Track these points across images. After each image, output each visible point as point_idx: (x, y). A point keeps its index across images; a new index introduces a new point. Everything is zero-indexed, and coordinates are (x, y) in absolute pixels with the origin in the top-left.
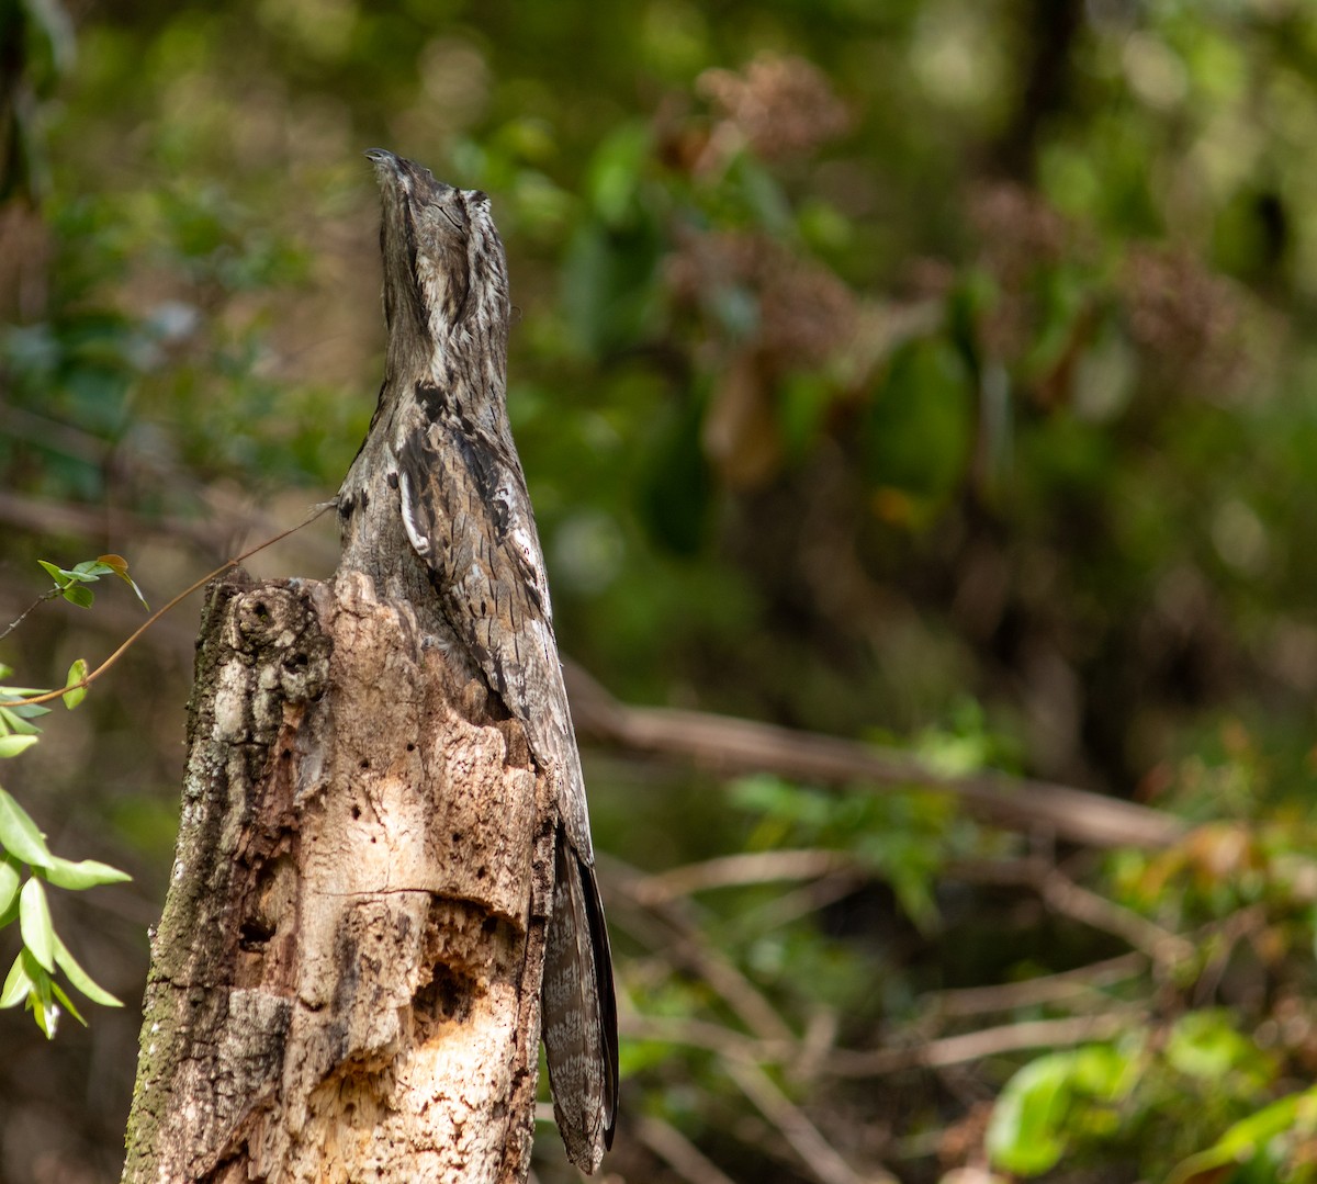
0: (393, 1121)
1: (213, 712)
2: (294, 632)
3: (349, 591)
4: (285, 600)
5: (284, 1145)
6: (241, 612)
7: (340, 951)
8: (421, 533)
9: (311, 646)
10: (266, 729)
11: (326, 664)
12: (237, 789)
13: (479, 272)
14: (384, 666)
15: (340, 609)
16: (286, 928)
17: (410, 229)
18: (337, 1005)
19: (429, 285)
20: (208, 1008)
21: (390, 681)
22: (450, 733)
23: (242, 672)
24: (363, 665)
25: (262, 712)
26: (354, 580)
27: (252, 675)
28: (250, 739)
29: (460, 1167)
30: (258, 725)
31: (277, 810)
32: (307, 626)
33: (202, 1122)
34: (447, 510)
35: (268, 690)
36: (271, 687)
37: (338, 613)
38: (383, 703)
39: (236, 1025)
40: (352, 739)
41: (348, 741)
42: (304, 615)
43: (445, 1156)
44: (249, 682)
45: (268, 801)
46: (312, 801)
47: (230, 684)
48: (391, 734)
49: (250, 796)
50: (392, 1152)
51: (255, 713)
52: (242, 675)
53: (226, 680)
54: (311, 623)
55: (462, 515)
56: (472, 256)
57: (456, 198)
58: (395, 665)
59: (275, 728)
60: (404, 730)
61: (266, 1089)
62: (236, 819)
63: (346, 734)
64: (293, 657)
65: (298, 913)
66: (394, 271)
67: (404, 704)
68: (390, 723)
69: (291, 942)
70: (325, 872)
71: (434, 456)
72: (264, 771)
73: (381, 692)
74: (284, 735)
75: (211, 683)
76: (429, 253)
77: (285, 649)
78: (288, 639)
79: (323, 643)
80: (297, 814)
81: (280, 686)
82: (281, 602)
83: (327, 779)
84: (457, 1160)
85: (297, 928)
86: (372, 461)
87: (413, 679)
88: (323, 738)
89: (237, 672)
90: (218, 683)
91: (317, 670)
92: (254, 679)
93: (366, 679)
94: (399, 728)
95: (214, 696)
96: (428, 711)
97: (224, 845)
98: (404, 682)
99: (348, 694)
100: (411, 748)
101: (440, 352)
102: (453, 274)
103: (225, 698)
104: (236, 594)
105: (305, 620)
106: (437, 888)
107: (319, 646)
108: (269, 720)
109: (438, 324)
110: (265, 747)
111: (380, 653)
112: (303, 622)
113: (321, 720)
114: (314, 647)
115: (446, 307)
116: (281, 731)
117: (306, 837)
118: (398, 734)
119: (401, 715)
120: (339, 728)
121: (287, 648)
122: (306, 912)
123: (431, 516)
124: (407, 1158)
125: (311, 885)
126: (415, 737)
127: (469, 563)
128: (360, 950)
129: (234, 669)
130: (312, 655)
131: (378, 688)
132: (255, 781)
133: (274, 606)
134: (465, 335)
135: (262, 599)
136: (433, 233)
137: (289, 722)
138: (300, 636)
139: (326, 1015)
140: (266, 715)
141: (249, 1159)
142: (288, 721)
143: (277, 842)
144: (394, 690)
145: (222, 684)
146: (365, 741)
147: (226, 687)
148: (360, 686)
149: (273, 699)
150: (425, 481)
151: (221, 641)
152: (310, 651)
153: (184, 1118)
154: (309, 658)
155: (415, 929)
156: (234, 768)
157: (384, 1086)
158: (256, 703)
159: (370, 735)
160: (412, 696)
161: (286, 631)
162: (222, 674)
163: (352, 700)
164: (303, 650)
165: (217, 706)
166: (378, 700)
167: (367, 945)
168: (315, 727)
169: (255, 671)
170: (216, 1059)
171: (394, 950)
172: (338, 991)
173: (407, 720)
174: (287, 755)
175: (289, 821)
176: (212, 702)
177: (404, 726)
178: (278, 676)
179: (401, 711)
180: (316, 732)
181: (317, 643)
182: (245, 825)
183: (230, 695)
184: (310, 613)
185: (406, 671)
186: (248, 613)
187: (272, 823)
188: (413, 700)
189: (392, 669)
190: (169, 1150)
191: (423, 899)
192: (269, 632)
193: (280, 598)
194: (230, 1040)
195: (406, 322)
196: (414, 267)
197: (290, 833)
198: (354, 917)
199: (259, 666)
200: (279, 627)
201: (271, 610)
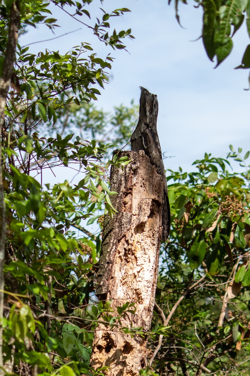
0: (144, 233)
1: (118, 170)
3: (141, 153)
4: (132, 154)
5: (131, 235)
7: (139, 207)
8: (146, 146)
9: (137, 161)
10: (128, 173)
12: (123, 182)
13: (155, 107)
14: (147, 165)
15: (140, 156)
16: (130, 203)
17: (145, 99)
18: (139, 215)
19: (147, 108)
20: (120, 214)
28: (126, 174)
29: (154, 240)
31: (129, 185)
33: (119, 231)
34: (149, 142)
35: (129, 167)
38: (147, 170)
39: (124, 217)
41: (141, 176)
43: (152, 238)
45: (128, 184)
46: (135, 185)
49: (125, 183)
50: (144, 237)
51: (126, 171)
55: (152, 143)
56: (154, 104)
57: (152, 95)
59: (130, 173)
61: (129, 227)
62: (123, 186)
64: (133, 162)
65: (132, 201)
67: (150, 171)
68: (147, 173)
69: (131, 205)
70: (136, 195)
71: (148, 134)
72: (128, 179)
73: (146, 168)
76: (148, 103)
80: (132, 186)
81: (131, 167)
83: (137, 181)
84: (153, 239)
85: (132, 203)
86: (137, 134)
88: (137, 175)
91: (138, 165)
95: (118, 168)
96: (153, 172)
97: (121, 190)
99: (141, 169)
100: (150, 177)
101: (148, 118)
102: (151, 107)
105: (136, 157)
106: (153, 198)
109: (148, 114)
110: (128, 176)
115: (149, 111)
117: (133, 189)
118: (149, 175)
120: (139, 174)
122: (133, 201)
123: (147, 143)
124: (146, 238)
125: (134, 197)
127: (153, 151)
128: (142, 207)
132: (126, 181)
134: (151, 116)
135: (128, 154)
136: (149, 100)
138: (135, 160)
139: (137, 216)
140: (128, 171)
141: (126, 237)
142: (132, 172)
143: (128, 190)
144: (148, 168)
149: (130, 169)
150: (146, 138)
153: (116, 231)
154: (136, 163)
155: (150, 204)
156: (123, 179)
157: (143, 227)
158: (127, 169)
159: (144, 175)
160: (151, 169)
167: (143, 206)
168: (135, 173)
170: (121, 222)
171: (147, 207)
172: (139, 213)
173: (150, 173)
174: (131, 177)
175: (131, 187)
178: (131, 165)
182: (125, 187)
185: (150, 166)
187: (129, 187)
190: (114, 235)
191: (151, 200)
194: (123, 219)
195: (143, 113)
196: (145, 104)
197: (131, 189)
198: (141, 202)
200: (131, 158)
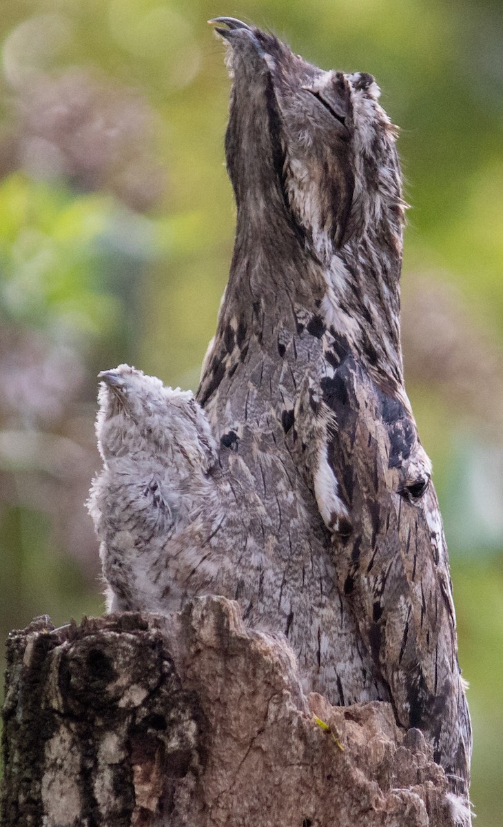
1: (40, 800)
2: (146, 687)
3: (210, 622)
4: (130, 647)
6: (71, 664)
9: (170, 704)
10: (113, 816)
11: (193, 726)
14: (266, 717)
15: (200, 646)
21: (275, 739)
22: (359, 802)
23: (74, 742)
24: (237, 719)
25: (106, 794)
26: (217, 607)
27: (87, 747)
30: (103, 811)
32: (163, 679)
35: (111, 766)
36: (117, 761)
37: (198, 652)
38: (267, 767)
40: (229, 817)
41: (223, 820)
42: (159, 663)
44: (85, 757)
47: (59, 761)
48: (280, 807)
51: (97, 796)
52: (75, 748)
53: (53, 757)
54: (168, 675)
57: (336, 80)
58: (280, 717)
59: (126, 813)
60: (298, 801)
63: (221, 811)
64: (145, 719)
66: (252, 174)
67: (295, 767)
68: (279, 794)
73: (264, 753)
74: (138, 822)
75: (33, 763)
77: (134, 711)
78: (137, 696)
79: (186, 700)
82: (125, 649)
87: (304, 734)
88: (189, 819)
89: (67, 744)
90: (43, 762)
91: (181, 735)
92: (89, 752)
93: (242, 736)
94: (291, 799)
95: (39, 779)
96: (326, 774)
98: (294, 739)
99: (219, 758)
103: (53, 781)
104: (58, 644)
105: (161, 672)
107: (180, 704)
108: (116, 803)
111: (259, 700)
112: (158, 673)
113: (187, 796)
114: (174, 705)
116: (135, 817)
118: (290, 807)
119: (293, 781)
120: (210, 804)
121: (136, 708)
126: (312, 809)
129: (62, 741)
130: (172, 715)
131: (259, 748)
133: (116, 654)
135: (98, 647)
137: (144, 805)
138: (153, 693)
140: (112, 799)
142: (141, 803)
144: (281, 750)
145: (48, 763)
146: (247, 820)
147: (54, 765)
148: (234, 746)
149: (119, 775)
151: (43, 706)
152: (168, 711)
154: (167, 719)
158: (97, 784)
159: (253, 810)
160: (305, 756)
161: (134, 687)
162: (46, 749)
163: (224, 765)
164: (158, 709)
165: (44, 792)
166: (261, 764)
168: (180, 805)
169: (91, 742)
173: (301, 788)
176: (37, 787)
177: (297, 796)
178: (125, 746)
179: (291, 777)
180: (181, 810)
181: (178, 700)
183: (60, 775)
184: (166, 663)
185: (295, 723)
186: (80, 665)
188: (307, 761)
189: (276, 721)
192: (110, 688)
193: (124, 644)
199: (97, 737)
200: (123, 681)
201: (111, 659)
